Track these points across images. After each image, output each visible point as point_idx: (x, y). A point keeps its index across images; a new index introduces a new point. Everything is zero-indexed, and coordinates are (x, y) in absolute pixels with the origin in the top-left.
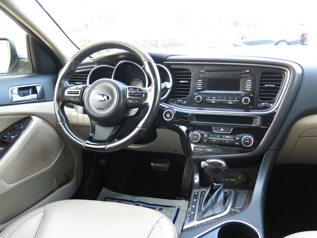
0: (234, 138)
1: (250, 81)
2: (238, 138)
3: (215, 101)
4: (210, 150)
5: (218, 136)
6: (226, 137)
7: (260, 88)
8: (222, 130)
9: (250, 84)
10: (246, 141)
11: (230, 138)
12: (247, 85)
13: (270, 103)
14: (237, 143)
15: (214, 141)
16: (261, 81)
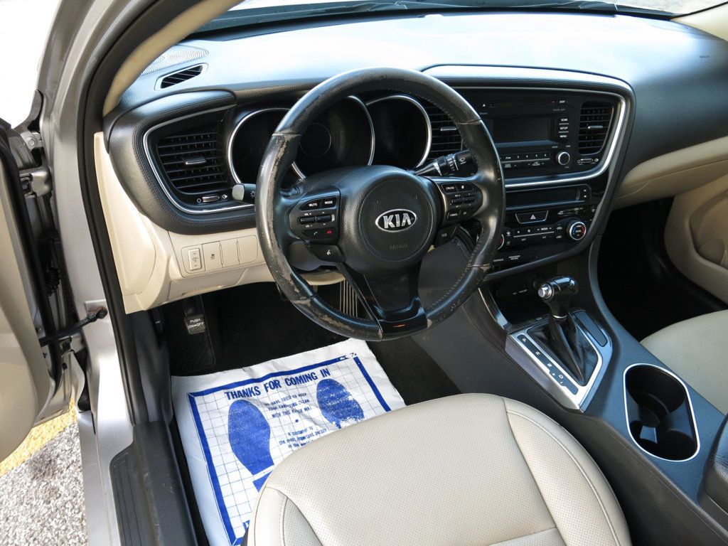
0: (554, 229)
1: (566, 120)
2: (559, 228)
3: (512, 164)
4: (516, 257)
5: (529, 231)
6: (542, 229)
7: (581, 132)
8: (533, 217)
9: (565, 126)
10: (577, 231)
11: (549, 230)
12: (561, 128)
13: (594, 157)
14: (559, 237)
15: (523, 240)
16: (582, 118)
